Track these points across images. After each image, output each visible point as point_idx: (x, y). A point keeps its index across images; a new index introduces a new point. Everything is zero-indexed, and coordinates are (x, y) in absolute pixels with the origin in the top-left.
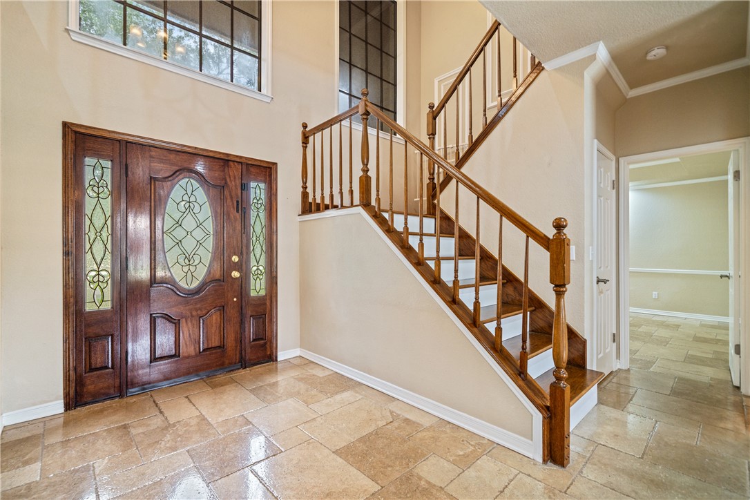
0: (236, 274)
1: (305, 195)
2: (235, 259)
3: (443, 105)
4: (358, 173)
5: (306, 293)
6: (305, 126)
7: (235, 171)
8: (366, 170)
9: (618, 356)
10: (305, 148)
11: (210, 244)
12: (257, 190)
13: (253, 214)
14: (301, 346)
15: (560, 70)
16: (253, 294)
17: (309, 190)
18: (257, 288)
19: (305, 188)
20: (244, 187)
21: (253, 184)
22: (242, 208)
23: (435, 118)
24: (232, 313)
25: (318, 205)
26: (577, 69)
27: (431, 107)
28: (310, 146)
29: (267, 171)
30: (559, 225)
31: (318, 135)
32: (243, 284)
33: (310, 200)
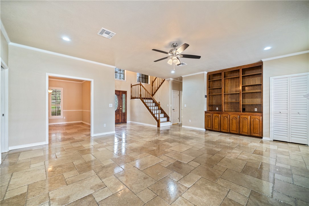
0: (121, 109)
1: (131, 96)
2: (121, 106)
3: (154, 82)
4: (139, 94)
5: (132, 112)
6: (131, 84)
7: (121, 93)
8: (141, 93)
9: (179, 121)
10: (131, 88)
11: (117, 104)
12: (124, 95)
13: (123, 99)
14: (131, 121)
15: (167, 80)
16: (123, 112)
17: (132, 95)
18: (124, 111)
19: (131, 95)
20: (122, 95)
21: (123, 95)
22: (122, 98)
23: (153, 83)
24: (121, 115)
25: (133, 97)
26: (168, 81)
27: (152, 81)
28: (132, 88)
29: (125, 92)
30: (159, 103)
31: (134, 86)
32: (122, 110)
33: (132, 97)
